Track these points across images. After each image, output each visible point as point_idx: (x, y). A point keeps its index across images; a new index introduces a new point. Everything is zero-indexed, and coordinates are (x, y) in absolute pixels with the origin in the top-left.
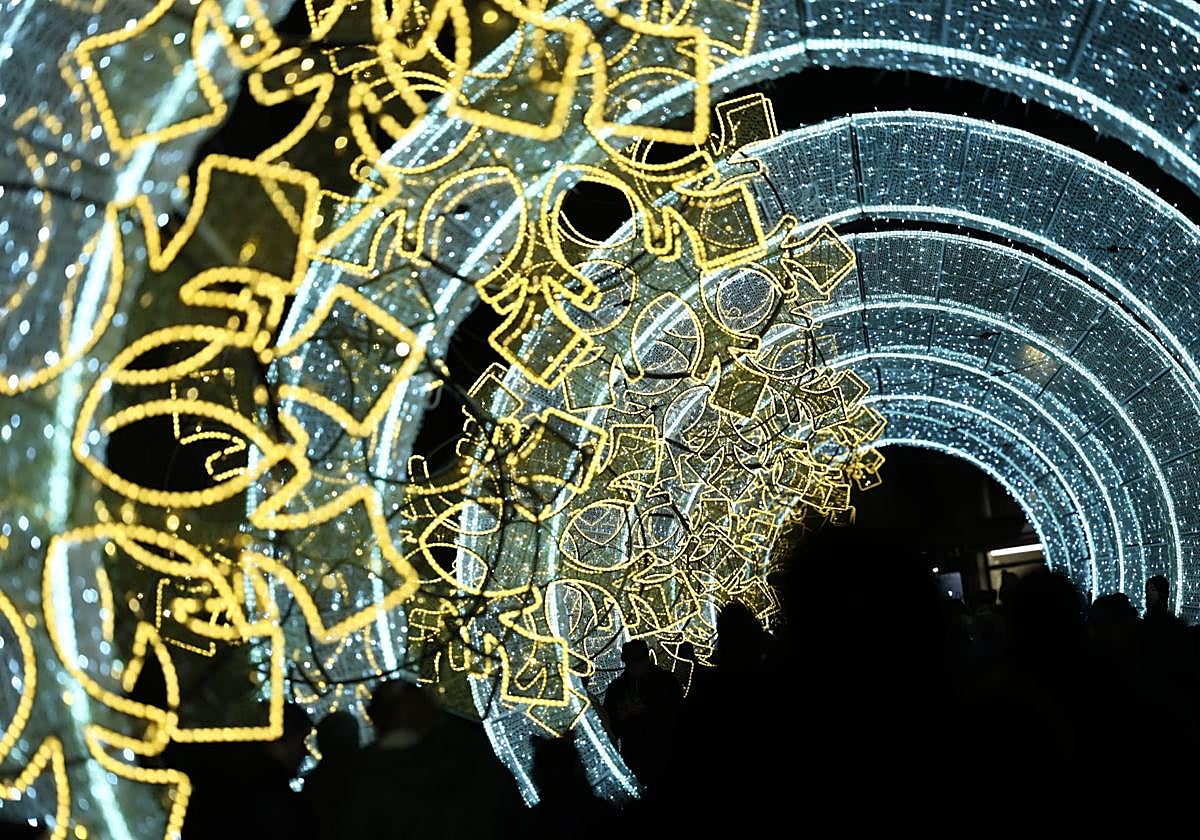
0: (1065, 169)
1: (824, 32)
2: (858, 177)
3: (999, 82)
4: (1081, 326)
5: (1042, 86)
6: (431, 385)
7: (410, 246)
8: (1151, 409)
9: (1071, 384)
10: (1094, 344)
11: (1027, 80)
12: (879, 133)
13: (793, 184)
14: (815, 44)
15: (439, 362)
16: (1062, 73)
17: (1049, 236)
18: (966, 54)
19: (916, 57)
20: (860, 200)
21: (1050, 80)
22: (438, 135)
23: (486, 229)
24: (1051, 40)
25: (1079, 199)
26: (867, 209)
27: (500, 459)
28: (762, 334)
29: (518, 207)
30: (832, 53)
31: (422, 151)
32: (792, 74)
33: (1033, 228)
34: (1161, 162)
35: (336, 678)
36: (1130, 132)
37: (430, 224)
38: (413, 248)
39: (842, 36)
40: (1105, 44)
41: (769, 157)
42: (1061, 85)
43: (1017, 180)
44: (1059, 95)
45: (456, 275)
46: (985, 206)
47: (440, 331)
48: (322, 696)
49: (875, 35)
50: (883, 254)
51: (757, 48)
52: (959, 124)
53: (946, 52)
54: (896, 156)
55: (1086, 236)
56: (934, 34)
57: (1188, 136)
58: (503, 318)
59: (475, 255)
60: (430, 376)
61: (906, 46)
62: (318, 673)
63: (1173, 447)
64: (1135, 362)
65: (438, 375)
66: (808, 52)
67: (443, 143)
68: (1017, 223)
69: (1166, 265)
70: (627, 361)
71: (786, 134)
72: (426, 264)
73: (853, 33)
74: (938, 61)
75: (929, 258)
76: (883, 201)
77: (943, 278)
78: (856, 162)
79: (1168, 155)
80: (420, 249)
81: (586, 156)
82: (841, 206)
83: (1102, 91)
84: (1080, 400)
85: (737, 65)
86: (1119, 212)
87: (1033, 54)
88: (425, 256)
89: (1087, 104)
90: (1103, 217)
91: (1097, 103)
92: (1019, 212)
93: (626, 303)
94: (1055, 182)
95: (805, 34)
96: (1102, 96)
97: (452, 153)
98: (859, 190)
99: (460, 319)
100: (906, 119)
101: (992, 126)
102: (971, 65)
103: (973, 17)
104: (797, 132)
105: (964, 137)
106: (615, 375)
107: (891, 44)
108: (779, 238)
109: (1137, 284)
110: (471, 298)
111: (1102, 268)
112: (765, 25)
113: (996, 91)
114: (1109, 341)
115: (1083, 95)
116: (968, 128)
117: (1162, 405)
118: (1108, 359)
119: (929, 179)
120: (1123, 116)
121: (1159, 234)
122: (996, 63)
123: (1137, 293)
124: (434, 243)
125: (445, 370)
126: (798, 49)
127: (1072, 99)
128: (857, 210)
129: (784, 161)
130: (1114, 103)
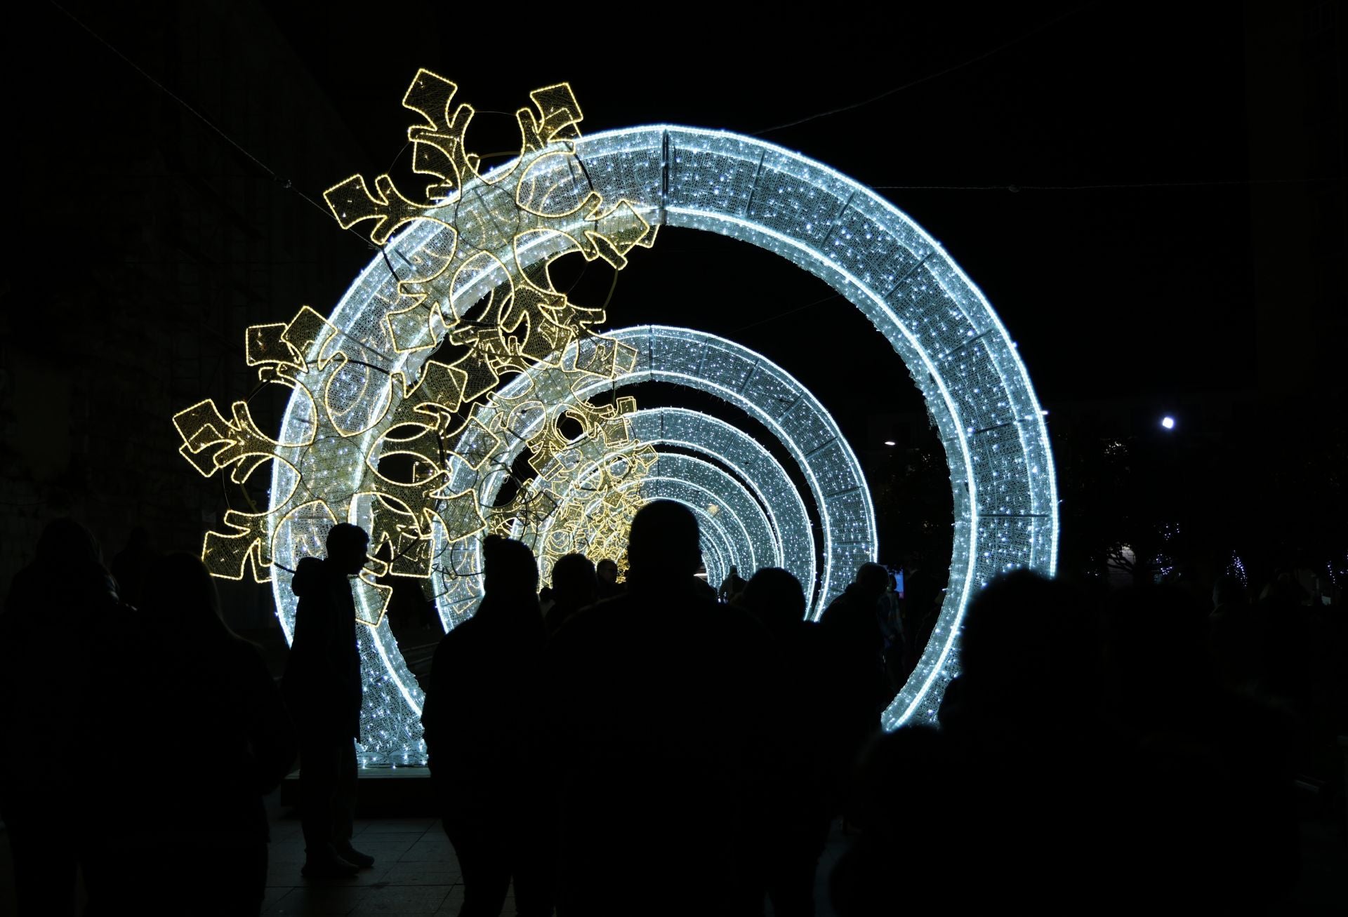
0: (733, 435)
1: (658, 368)
2: (662, 429)
3: (717, 393)
4: (730, 494)
5: (732, 396)
6: (505, 475)
7: (504, 424)
8: (751, 525)
9: (724, 515)
10: (734, 500)
11: (726, 393)
12: (671, 415)
13: (640, 429)
14: (654, 372)
15: (509, 468)
16: (739, 392)
17: (725, 457)
18: (706, 382)
19: (689, 381)
20: (662, 437)
21: (734, 394)
22: (518, 388)
23: (531, 422)
24: (737, 380)
25: (737, 445)
26: (664, 440)
27: (526, 503)
28: (623, 479)
29: (544, 416)
30: (660, 375)
31: (513, 393)
32: (645, 382)
33: (720, 453)
34: (769, 427)
35: (459, 574)
36: (760, 416)
37: (512, 418)
38: (505, 426)
39: (664, 370)
40: (755, 384)
41: (633, 419)
42: (738, 396)
43: (716, 436)
44: (737, 400)
45: (519, 437)
46: (705, 444)
47: (511, 456)
48: (453, 579)
49: (676, 371)
50: (666, 462)
51: (634, 371)
52: (699, 415)
53: (699, 380)
54: (676, 423)
55: (738, 459)
56: (696, 373)
57: (780, 419)
58: (534, 454)
59: (526, 431)
60: (506, 472)
61: (686, 376)
62: (453, 571)
63: (757, 538)
64: (747, 508)
65: (509, 472)
66: (651, 374)
67: (520, 391)
68: (715, 451)
69: (764, 472)
70: (576, 483)
71: (639, 411)
72: (509, 432)
73: (668, 369)
74: (696, 383)
75: (682, 464)
76: (670, 438)
77: (686, 472)
78: (662, 424)
79: (772, 425)
80: (507, 426)
81: (569, 401)
82: (656, 438)
83: (752, 400)
84: (727, 521)
85: (626, 376)
86: (749, 452)
87: (729, 384)
88: (509, 429)
89: (746, 404)
90: (744, 453)
91: (750, 404)
92: (716, 448)
93: (578, 462)
94: (729, 439)
95: (651, 367)
96: (752, 402)
97: (523, 394)
98: (662, 434)
99: (518, 453)
100: (681, 411)
101: (710, 417)
102: (707, 386)
103: (710, 370)
104: (643, 411)
105: (700, 420)
106: (571, 487)
107: (681, 375)
108: (633, 447)
109: (753, 476)
110: (524, 446)
111: (742, 470)
112: (639, 364)
113: (715, 396)
114: (740, 500)
115: (745, 400)
116: (702, 417)
117: (755, 523)
118: (738, 506)
119: (686, 433)
120: (758, 409)
121: (762, 461)
122: (716, 386)
123: (753, 480)
124: (513, 425)
125: (511, 471)
126: (648, 372)
127: (741, 401)
128: (661, 440)
129: (638, 421)
130: (756, 405)
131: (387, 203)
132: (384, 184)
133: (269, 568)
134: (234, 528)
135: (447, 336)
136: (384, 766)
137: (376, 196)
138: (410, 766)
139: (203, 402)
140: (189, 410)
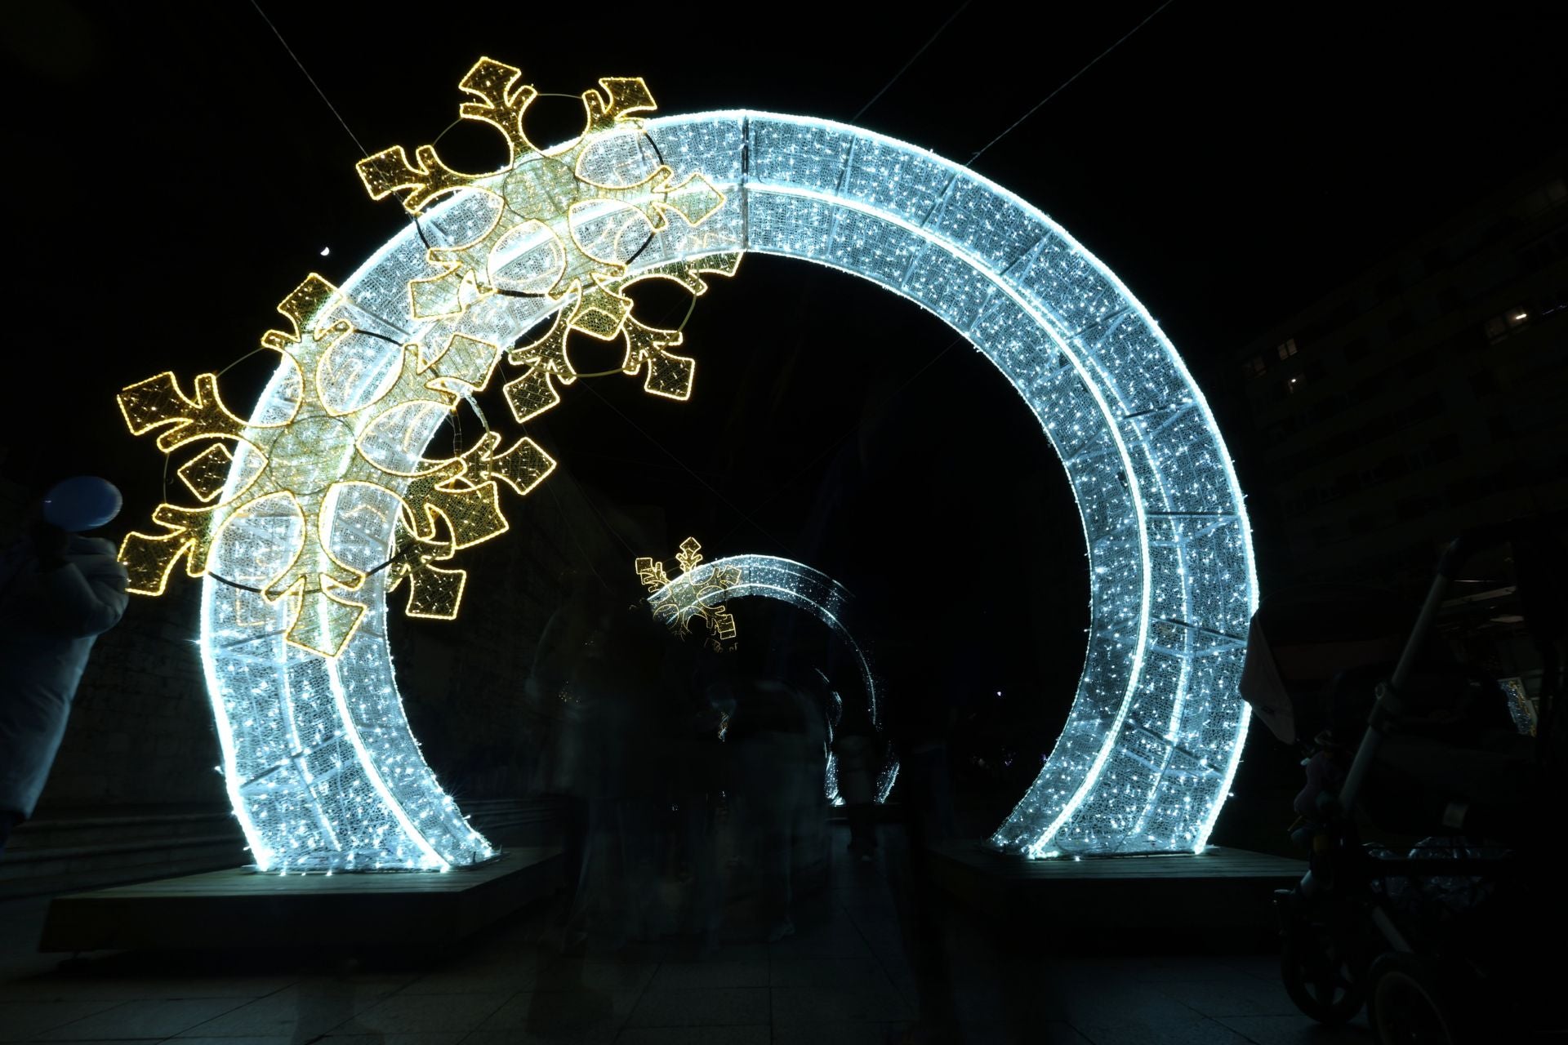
131: (427, 173)
132: (426, 155)
133: (200, 580)
134: (164, 527)
135: (505, 355)
136: (314, 872)
137: (415, 165)
138: (354, 872)
139: (160, 376)
140: (140, 383)
